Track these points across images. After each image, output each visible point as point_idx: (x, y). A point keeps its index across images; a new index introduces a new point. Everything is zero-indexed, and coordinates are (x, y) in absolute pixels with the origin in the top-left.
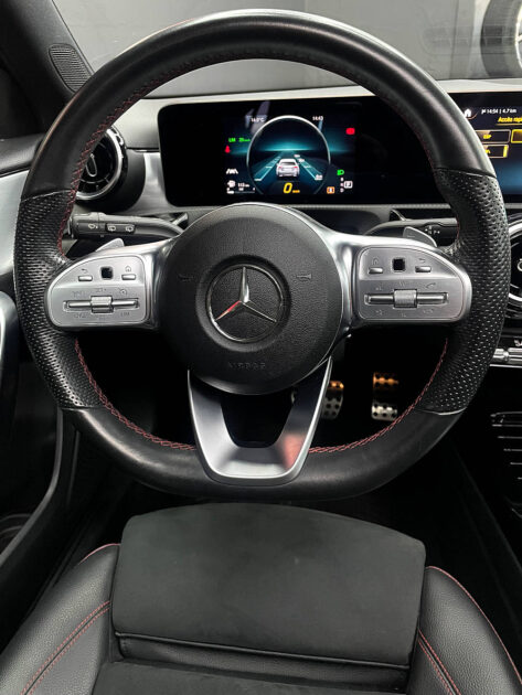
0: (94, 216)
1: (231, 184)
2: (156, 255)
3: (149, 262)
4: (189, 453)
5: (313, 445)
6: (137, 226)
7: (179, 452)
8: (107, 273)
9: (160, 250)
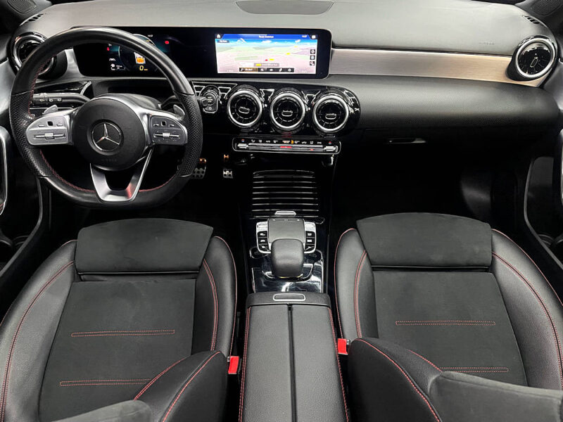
0: (42, 95)
1: (113, 65)
2: (70, 115)
3: (68, 118)
4: (92, 193)
5: (141, 188)
6: (63, 98)
7: (88, 193)
8: (50, 124)
9: (72, 113)
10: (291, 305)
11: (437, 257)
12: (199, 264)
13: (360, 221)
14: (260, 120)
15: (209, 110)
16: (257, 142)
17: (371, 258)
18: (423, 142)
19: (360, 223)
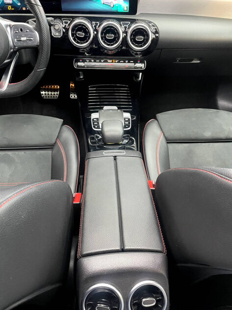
10: (115, 156)
11: (208, 134)
12: (54, 141)
13: (159, 114)
14: (92, 43)
15: (57, 35)
16: (90, 61)
17: (166, 136)
18: (199, 62)
19: (159, 116)
